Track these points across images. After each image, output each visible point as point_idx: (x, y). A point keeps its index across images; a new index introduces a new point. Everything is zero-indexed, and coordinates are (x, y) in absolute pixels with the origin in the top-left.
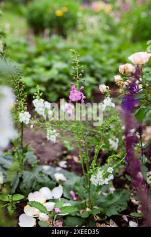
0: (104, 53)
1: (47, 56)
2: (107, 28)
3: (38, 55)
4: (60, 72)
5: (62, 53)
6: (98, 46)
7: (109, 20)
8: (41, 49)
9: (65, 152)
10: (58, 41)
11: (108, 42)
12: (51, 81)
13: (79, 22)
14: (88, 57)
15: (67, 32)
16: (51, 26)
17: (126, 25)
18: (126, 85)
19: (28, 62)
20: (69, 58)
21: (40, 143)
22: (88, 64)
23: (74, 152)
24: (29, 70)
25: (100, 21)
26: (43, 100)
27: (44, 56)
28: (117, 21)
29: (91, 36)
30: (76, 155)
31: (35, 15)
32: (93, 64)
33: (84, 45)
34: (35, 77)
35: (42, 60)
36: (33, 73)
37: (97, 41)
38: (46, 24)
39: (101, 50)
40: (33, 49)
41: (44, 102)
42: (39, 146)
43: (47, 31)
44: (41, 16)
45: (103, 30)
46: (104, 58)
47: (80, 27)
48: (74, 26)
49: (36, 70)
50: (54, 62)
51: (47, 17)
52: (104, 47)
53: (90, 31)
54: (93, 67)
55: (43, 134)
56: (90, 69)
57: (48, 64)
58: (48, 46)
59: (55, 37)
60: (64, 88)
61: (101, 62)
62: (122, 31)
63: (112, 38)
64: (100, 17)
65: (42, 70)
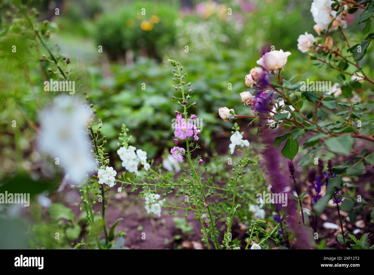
0: (224, 76)
1: (134, 90)
2: (224, 38)
3: (119, 89)
4: (157, 110)
5: (157, 83)
6: (212, 67)
7: (225, 28)
8: (122, 81)
9: (178, 237)
10: (148, 66)
11: (227, 60)
12: (144, 126)
13: (179, 34)
14: (200, 84)
15: (162, 51)
16: (136, 47)
17: (253, 33)
18: (259, 103)
19: (104, 103)
20: (169, 89)
21: (134, 227)
22: (201, 94)
23: (193, 236)
24: (106, 113)
25: (212, 31)
26: (134, 148)
27: (129, 89)
28: (238, 27)
29: (201, 52)
30: (196, 241)
31: (109, 32)
32: (207, 93)
33: (191, 68)
34: (116, 122)
35: (125, 96)
36: (113, 117)
37: (211, 59)
38: (127, 44)
39: (219, 72)
40: (109, 82)
41: (135, 151)
42: (133, 232)
43: (130, 55)
44: (118, 32)
45: (219, 43)
46: (224, 84)
47: (181, 41)
48: (173, 42)
49: (116, 112)
50: (145, 97)
51: (128, 34)
52: (223, 67)
53: (198, 46)
54: (208, 98)
55: (138, 211)
56: (205, 101)
57: (136, 101)
58: (134, 75)
59: (143, 60)
60: (166, 134)
61: (221, 89)
62: (249, 41)
63: (234, 53)
64: (211, 24)
65: (127, 111)
